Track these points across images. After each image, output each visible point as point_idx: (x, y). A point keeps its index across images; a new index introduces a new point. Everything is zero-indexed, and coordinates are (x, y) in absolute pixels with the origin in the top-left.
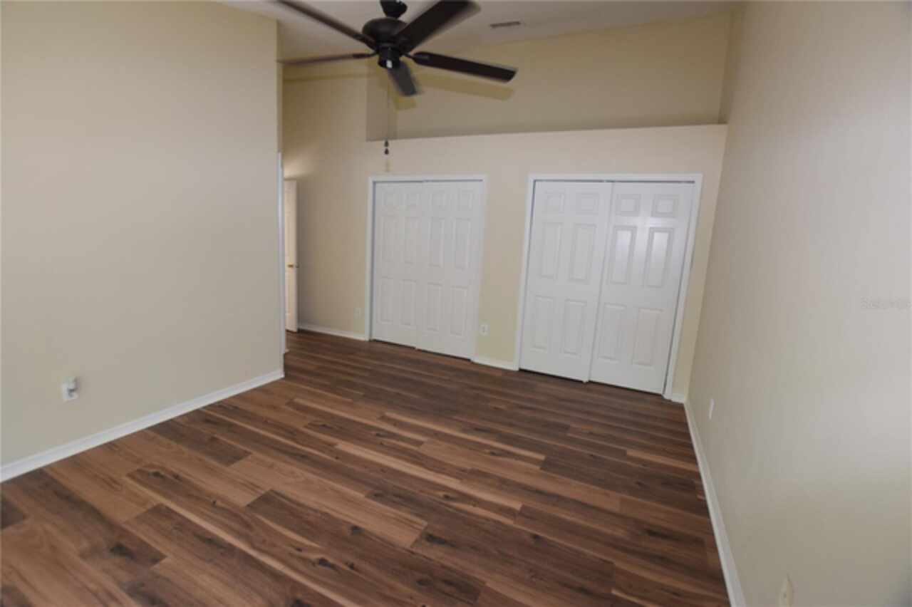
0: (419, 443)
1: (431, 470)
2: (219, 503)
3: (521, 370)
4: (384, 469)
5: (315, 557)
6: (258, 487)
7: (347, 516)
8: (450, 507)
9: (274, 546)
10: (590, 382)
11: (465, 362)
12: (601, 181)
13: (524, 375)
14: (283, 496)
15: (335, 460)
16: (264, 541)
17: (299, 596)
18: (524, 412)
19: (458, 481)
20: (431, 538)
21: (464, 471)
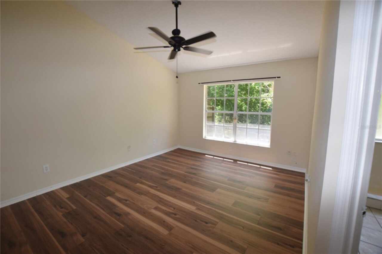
0: (156, 208)
1: (157, 196)
4: (175, 197)
15: (195, 202)
19: (150, 192)
20: (166, 180)
21: (145, 195)
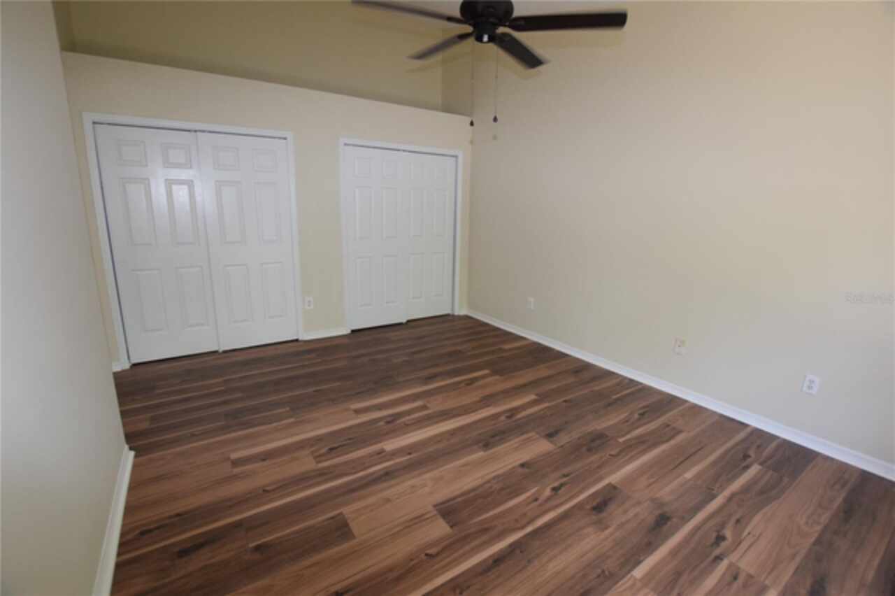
2: (432, 551)
3: (353, 331)
5: (548, 492)
6: (423, 515)
7: (504, 466)
8: (520, 419)
9: (525, 514)
10: (408, 321)
11: (295, 344)
12: (398, 150)
13: (357, 334)
14: (454, 498)
16: (516, 521)
17: (588, 507)
18: (424, 355)
20: (550, 435)
